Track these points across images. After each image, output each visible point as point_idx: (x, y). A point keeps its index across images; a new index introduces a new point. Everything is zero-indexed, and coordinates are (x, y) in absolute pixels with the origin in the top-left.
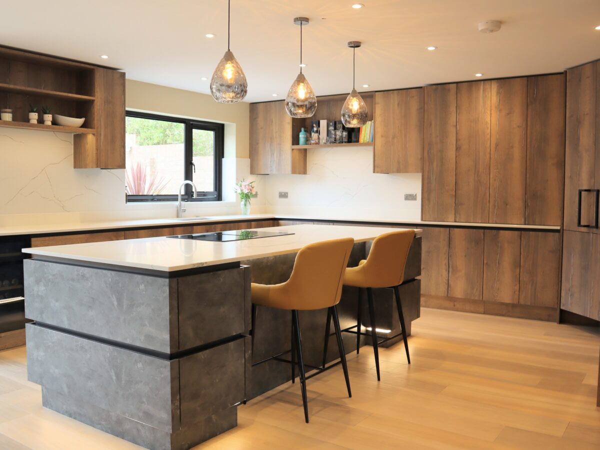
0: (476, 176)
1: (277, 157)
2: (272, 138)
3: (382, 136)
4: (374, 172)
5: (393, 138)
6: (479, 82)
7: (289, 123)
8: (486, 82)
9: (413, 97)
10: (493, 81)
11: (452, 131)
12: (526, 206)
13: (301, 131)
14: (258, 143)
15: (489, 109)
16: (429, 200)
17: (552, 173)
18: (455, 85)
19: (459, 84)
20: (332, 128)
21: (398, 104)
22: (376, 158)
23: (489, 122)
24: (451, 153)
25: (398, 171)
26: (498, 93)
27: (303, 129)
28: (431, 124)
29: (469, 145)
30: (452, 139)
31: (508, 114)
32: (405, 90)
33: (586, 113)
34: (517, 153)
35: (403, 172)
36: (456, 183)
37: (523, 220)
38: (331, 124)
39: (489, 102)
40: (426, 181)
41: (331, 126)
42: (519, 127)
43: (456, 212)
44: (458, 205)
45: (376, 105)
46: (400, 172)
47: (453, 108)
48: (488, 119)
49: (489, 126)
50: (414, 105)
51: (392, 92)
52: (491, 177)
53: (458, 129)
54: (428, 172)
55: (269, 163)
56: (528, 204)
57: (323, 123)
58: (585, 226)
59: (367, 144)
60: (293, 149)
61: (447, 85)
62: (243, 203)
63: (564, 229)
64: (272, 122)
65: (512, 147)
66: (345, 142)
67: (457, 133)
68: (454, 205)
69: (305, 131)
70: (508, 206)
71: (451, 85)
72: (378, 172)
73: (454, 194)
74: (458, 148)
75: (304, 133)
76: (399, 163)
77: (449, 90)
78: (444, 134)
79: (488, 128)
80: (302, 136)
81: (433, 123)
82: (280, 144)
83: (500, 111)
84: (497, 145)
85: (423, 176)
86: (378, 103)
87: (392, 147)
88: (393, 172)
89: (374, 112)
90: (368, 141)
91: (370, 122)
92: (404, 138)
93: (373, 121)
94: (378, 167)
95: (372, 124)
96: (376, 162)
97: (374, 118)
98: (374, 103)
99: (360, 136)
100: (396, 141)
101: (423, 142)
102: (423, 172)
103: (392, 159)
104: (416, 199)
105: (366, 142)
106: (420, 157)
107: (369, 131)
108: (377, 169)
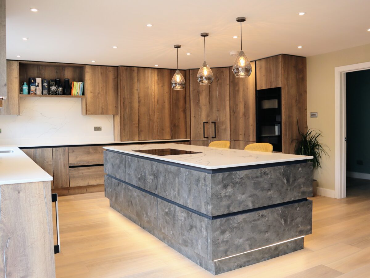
0: (148, 116)
3: (91, 92)
4: (86, 114)
5: (99, 94)
6: (149, 69)
8: (152, 69)
9: (110, 71)
10: (155, 69)
11: (136, 92)
12: (171, 130)
13: (24, 84)
15: (154, 82)
16: (124, 129)
17: (182, 115)
18: (137, 68)
19: (139, 68)
20: (45, 84)
21: (101, 74)
22: (87, 106)
23: (154, 89)
24: (136, 104)
25: (102, 113)
26: (158, 75)
28: (124, 88)
29: (145, 101)
30: (136, 97)
31: (162, 86)
32: (105, 67)
33: (203, 89)
34: (167, 105)
35: (105, 114)
36: (138, 120)
37: (170, 137)
38: (45, 81)
39: (153, 79)
40: (122, 119)
41: (45, 83)
42: (167, 93)
43: (139, 135)
44: (140, 132)
46: (103, 114)
47: (136, 80)
48: (153, 88)
49: (154, 91)
50: (111, 76)
51: (97, 66)
52: (156, 117)
53: (139, 91)
54: (124, 114)
56: (172, 130)
57: (39, 80)
58: (206, 138)
59: (77, 96)
60: (19, 97)
61: (133, 68)
63: (191, 139)
65: (165, 102)
66: (61, 95)
67: (138, 94)
68: (138, 132)
69: (27, 84)
70: (164, 131)
71: (134, 68)
72: (89, 114)
73: (138, 126)
74: (139, 102)
75: (27, 86)
76: (102, 108)
77: (134, 70)
78: (131, 94)
79: (153, 92)
80: (25, 88)
81: (126, 88)
83: (159, 84)
84: (158, 101)
85: (121, 117)
86: (88, 72)
87: (98, 99)
88: (99, 114)
89: (85, 77)
90: (78, 94)
91: (79, 83)
92: (105, 94)
93: (81, 82)
94: (89, 111)
95: (81, 84)
96: (87, 108)
97: (85, 81)
98: (85, 72)
99: (72, 91)
100: (100, 96)
101: (120, 97)
102: (121, 114)
103: (98, 107)
104: (101, 130)
105: (76, 95)
106: (115, 106)
107: (78, 88)
108: (88, 112)
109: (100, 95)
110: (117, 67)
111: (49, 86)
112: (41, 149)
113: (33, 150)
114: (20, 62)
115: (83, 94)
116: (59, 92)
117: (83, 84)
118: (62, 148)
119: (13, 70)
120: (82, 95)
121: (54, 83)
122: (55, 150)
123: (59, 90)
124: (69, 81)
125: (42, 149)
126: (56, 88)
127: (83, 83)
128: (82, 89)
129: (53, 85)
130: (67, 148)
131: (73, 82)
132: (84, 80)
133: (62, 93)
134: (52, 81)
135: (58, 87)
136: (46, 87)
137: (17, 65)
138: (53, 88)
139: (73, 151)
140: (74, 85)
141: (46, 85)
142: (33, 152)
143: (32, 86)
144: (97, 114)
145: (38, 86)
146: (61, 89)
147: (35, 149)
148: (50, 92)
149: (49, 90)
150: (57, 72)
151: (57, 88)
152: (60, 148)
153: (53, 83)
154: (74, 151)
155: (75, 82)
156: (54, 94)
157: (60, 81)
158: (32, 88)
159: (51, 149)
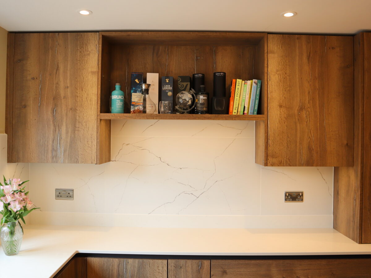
1: (67, 133)
2: (56, 98)
3: (281, 106)
4: (266, 164)
5: (301, 109)
7: (93, 73)
9: (333, 48)
13: (114, 89)
14: (25, 106)
20: (168, 88)
21: (309, 57)
22: (270, 142)
25: (309, 163)
27: (117, 86)
35: (317, 165)
38: (167, 80)
41: (167, 84)
45: (270, 55)
50: (335, 60)
51: (297, 36)
55: (51, 142)
57: (153, 78)
59: (243, 117)
60: (101, 120)
62: (6, 229)
64: (58, 69)
66: (202, 113)
69: (121, 89)
72: (272, 165)
75: (121, 92)
76: (310, 149)
80: (117, 97)
82: (74, 110)
85: (362, 174)
86: (273, 52)
87: (298, 125)
88: (301, 165)
89: (266, 65)
90: (246, 112)
91: (249, 82)
92: (318, 111)
93: (254, 80)
94: (273, 157)
95: (254, 85)
96: (270, 148)
97: (266, 75)
98: (266, 51)
99: (231, 103)
100: (305, 116)
101: (363, 120)
102: (362, 168)
103: (298, 144)
104: (302, 200)
105: (242, 113)
106: (345, 142)
107: (248, 96)
108: (270, 160)
109: (304, 114)
110: (353, 36)
111: (176, 91)
112: (137, 260)
113: (116, 260)
114: (104, 34)
115: (260, 111)
116: (198, 105)
117: (259, 85)
118: (195, 261)
119: (89, 54)
120: (256, 113)
121: (189, 83)
122: (176, 267)
123: (199, 100)
124: (224, 77)
125: (141, 260)
126: (190, 96)
127: (260, 81)
128: (258, 97)
129: (184, 90)
130: (206, 263)
131: (234, 80)
132: (263, 73)
133: (205, 109)
134: (184, 79)
135: (197, 94)
136: (170, 94)
137: (97, 42)
138: (186, 97)
139: (225, 272)
140: (237, 87)
141: (170, 91)
142: (116, 267)
143: (135, 92)
144: (295, 165)
145: (147, 91)
146: (202, 98)
147: (122, 260)
148: (177, 107)
149: (175, 101)
150: (197, 59)
151: (193, 95)
152: (189, 262)
153: (185, 84)
154: (228, 271)
155: (238, 80)
156: (186, 111)
157: (203, 80)
158: (136, 97)
159: (165, 261)
